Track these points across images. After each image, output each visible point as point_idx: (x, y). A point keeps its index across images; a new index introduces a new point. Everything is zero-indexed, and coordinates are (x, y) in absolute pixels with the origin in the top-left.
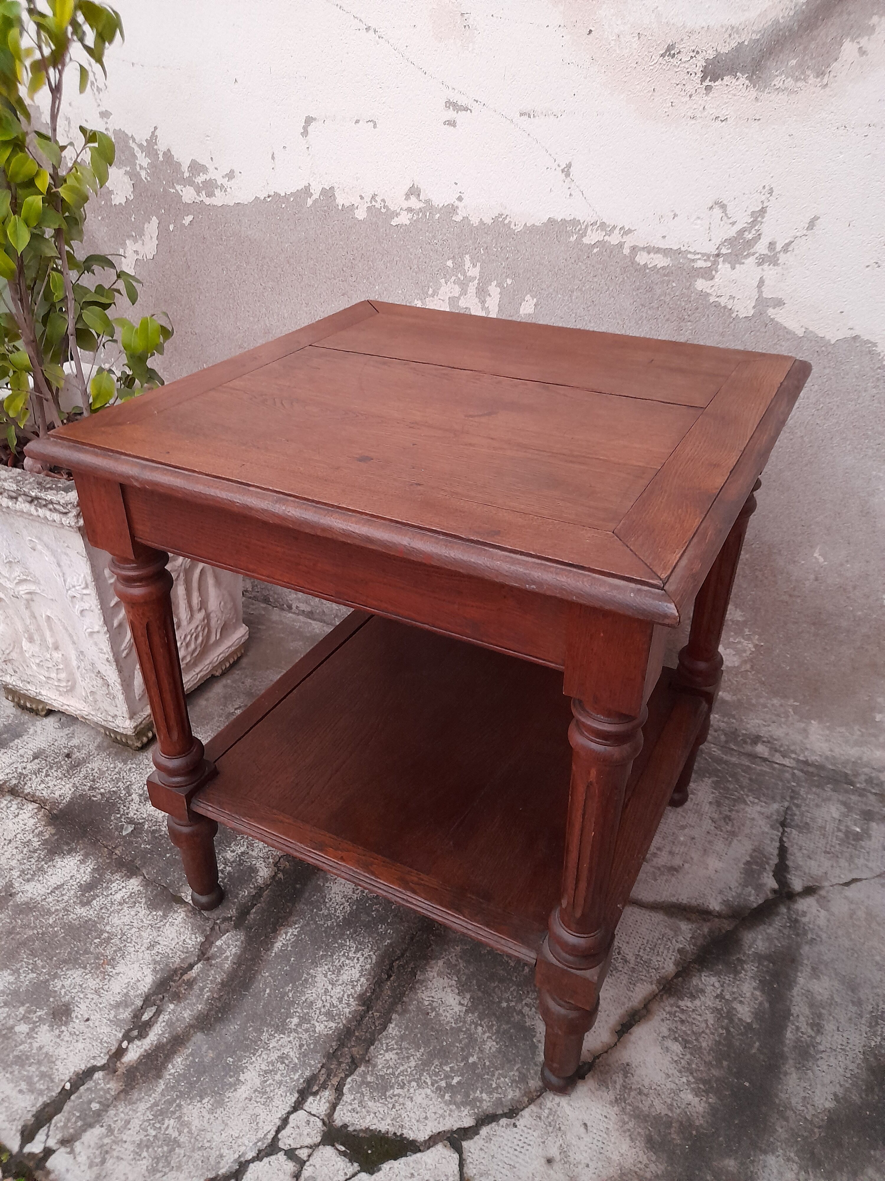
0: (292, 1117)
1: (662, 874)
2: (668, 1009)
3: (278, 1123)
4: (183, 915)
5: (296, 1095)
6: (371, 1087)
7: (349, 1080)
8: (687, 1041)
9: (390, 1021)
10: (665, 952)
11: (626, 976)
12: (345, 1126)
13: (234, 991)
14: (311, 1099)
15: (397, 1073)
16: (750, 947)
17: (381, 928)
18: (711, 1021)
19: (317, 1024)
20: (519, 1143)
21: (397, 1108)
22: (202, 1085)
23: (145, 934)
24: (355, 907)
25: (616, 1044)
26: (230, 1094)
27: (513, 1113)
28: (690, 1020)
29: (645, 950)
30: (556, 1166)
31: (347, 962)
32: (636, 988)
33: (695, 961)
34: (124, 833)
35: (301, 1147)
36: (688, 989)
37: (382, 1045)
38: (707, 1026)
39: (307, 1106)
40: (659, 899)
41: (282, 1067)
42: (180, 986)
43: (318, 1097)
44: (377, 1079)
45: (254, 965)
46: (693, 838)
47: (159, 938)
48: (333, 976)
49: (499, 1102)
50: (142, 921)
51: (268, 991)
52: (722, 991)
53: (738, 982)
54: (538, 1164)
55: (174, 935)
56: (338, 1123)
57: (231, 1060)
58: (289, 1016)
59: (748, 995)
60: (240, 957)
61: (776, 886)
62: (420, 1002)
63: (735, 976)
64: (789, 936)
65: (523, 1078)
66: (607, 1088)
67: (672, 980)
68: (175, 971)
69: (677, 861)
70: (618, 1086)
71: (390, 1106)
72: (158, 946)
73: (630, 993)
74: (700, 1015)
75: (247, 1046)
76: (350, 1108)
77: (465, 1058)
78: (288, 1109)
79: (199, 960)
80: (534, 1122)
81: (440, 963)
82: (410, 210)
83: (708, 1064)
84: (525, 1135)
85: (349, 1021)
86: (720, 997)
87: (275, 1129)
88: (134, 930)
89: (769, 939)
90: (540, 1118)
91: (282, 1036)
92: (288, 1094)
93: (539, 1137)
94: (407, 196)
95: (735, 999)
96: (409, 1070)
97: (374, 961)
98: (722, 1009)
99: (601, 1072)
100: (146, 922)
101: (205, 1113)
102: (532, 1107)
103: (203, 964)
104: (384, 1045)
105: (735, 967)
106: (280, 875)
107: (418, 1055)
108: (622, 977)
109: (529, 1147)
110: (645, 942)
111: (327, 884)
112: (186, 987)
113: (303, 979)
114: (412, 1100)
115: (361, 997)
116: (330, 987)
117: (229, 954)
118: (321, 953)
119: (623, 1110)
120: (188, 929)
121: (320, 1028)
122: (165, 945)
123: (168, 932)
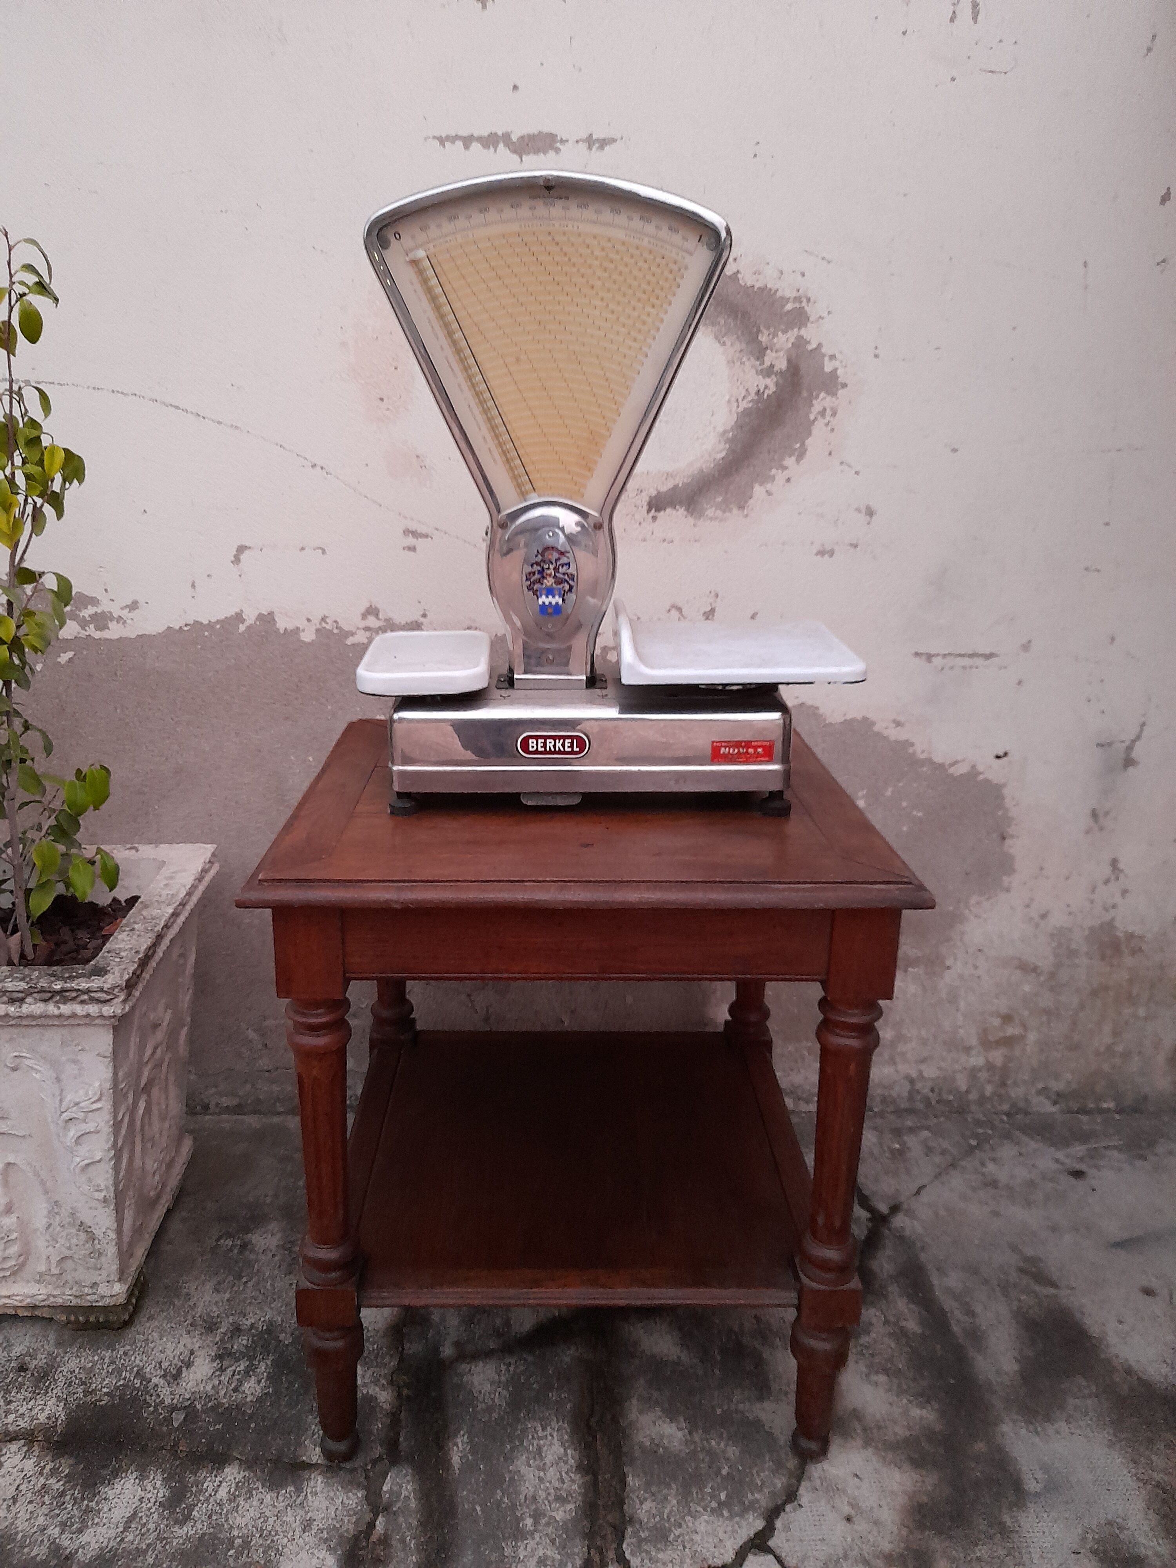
2: (855, 1351)
4: (320, 1479)
6: (650, 1541)
7: (624, 1546)
8: (886, 1370)
9: (625, 1475)
13: (440, 1526)
15: (665, 1517)
16: (882, 1273)
17: (553, 1396)
18: (893, 1345)
19: (554, 1514)
20: (814, 1518)
21: (688, 1546)
23: (289, 1518)
24: (511, 1389)
27: (791, 1496)
28: (877, 1351)
30: (856, 1520)
31: (542, 1442)
34: (176, 1425)
36: (859, 1328)
37: (633, 1500)
38: (893, 1350)
42: (374, 1549)
44: (651, 1531)
45: (444, 1491)
47: (309, 1515)
48: (537, 1462)
49: (773, 1494)
50: (275, 1506)
51: (478, 1508)
52: (885, 1316)
53: (892, 1305)
54: (841, 1527)
55: (325, 1503)
58: (518, 1520)
59: (906, 1311)
60: (421, 1490)
61: (869, 1215)
62: (641, 1445)
63: (886, 1300)
64: (904, 1251)
65: (779, 1465)
66: (852, 1437)
68: (356, 1538)
70: (859, 1431)
71: (681, 1548)
72: (315, 1523)
74: (882, 1344)
77: (718, 1472)
79: (376, 1515)
80: (814, 1495)
81: (634, 1401)
82: (367, 629)
83: (914, 1380)
84: (814, 1509)
85: (585, 1495)
86: (886, 1322)
88: (271, 1521)
89: (891, 1259)
91: (525, 1542)
93: (826, 1504)
94: (364, 616)
95: (899, 1319)
96: (675, 1509)
97: (568, 1430)
98: (895, 1331)
99: (838, 1426)
100: (281, 1506)
102: (803, 1483)
103: (383, 1516)
104: (636, 1499)
105: (882, 1294)
106: (405, 1392)
107: (673, 1492)
109: (824, 1518)
111: (465, 1379)
112: (382, 1547)
113: (507, 1479)
114: (697, 1532)
115: (580, 1468)
116: (542, 1474)
117: (407, 1494)
118: (508, 1447)
119: (876, 1448)
120: (338, 1490)
121: (559, 1515)
122: (323, 1519)
123: (316, 1503)
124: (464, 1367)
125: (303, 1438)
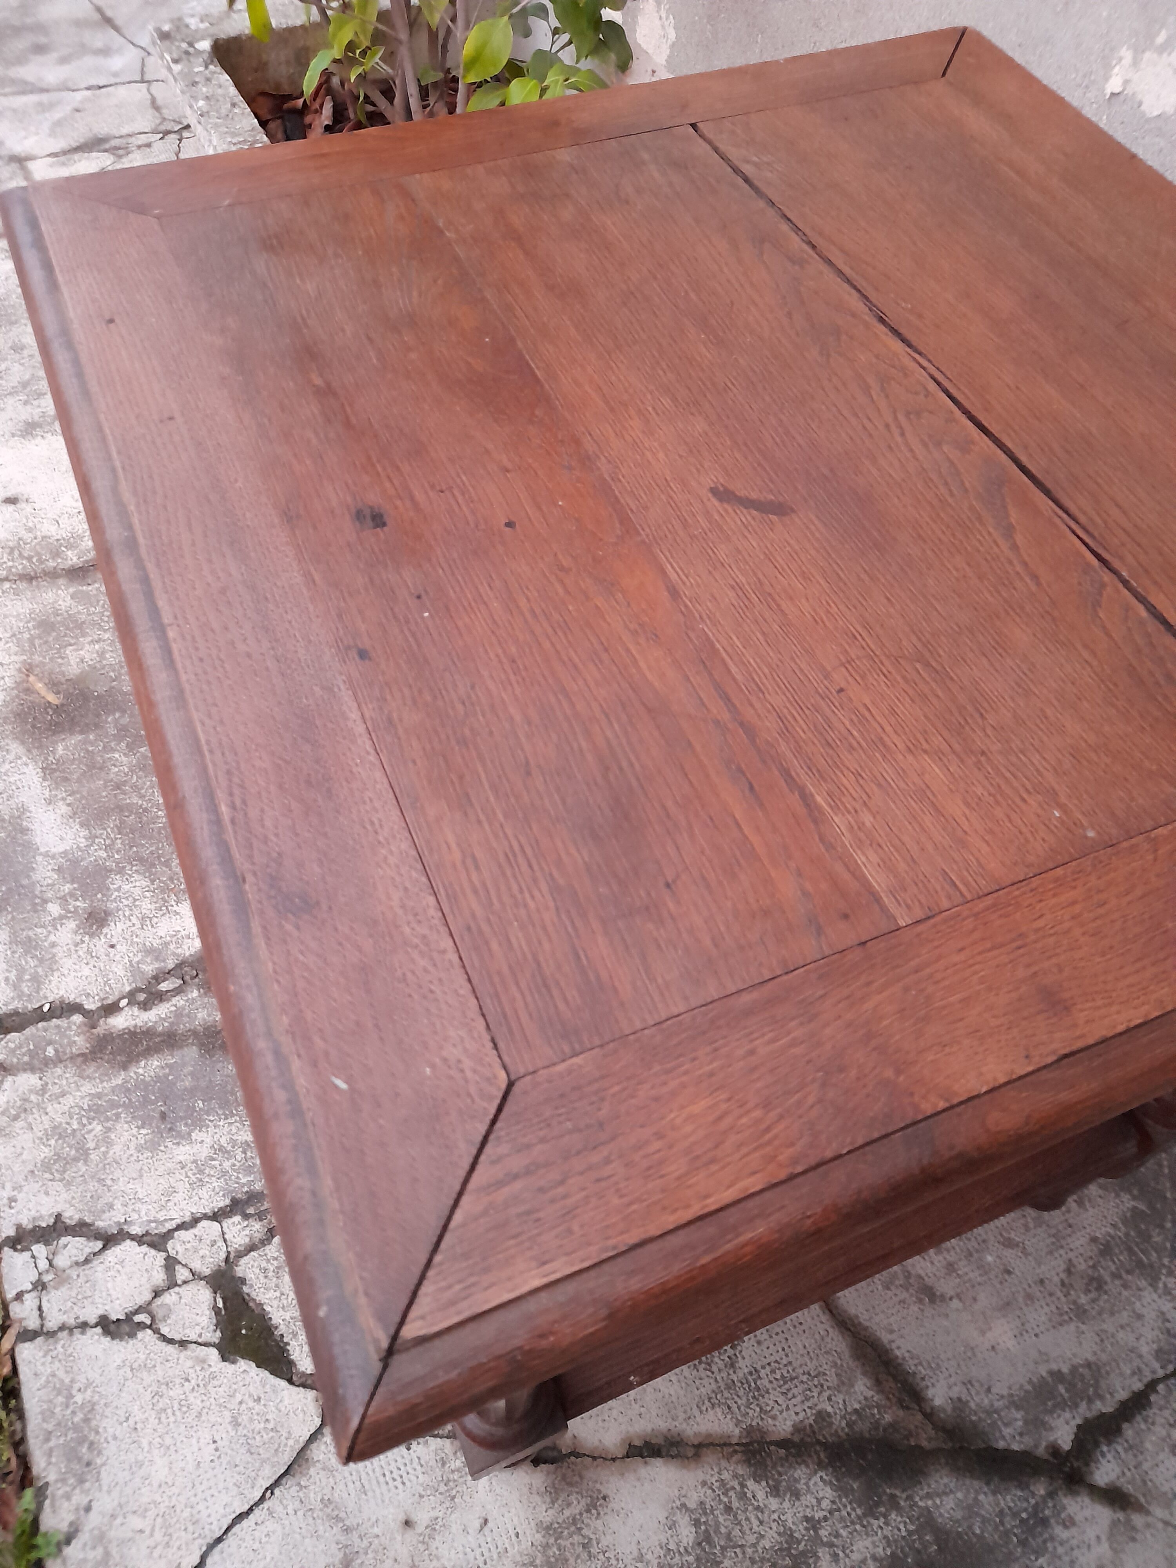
0: (204, 1223)
1: (906, 1287)
2: (726, 1476)
3: (187, 1218)
5: (228, 1202)
8: (708, 1539)
10: (799, 1398)
11: (714, 1386)
12: (243, 1281)
14: (237, 1218)
16: (928, 1496)
18: (767, 1543)
20: (395, 1470)
22: (153, 1110)
25: (614, 1460)
26: (170, 1145)
28: (741, 1516)
29: (773, 1372)
30: (410, 1535)
32: (711, 1412)
33: (825, 1446)
35: (185, 1266)
36: (780, 1474)
38: (754, 1545)
39: (227, 1223)
40: (864, 1318)
41: (240, 1156)
43: (246, 1223)
46: (1009, 1272)
52: (825, 1519)
53: (858, 1527)
54: (392, 1516)
56: (239, 1271)
57: (201, 1105)
59: (855, 1556)
61: (1066, 1444)
63: (865, 1515)
64: (1006, 1534)
66: (553, 1502)
67: (772, 1443)
69: (947, 1286)
70: (567, 1513)
73: (696, 1412)
74: (761, 1522)
75: (227, 1101)
76: (264, 1264)
78: (208, 1211)
80: (432, 1463)
84: (409, 1468)
86: (813, 1524)
87: (179, 1221)
89: (971, 1510)
90: (444, 1464)
92: (221, 1193)
93: (422, 1485)
95: (831, 1545)
98: (799, 1543)
99: (564, 1478)
101: (132, 1146)
105: (877, 1504)
108: (706, 1381)
109: (400, 1486)
110: (784, 1361)
119: (547, 1546)
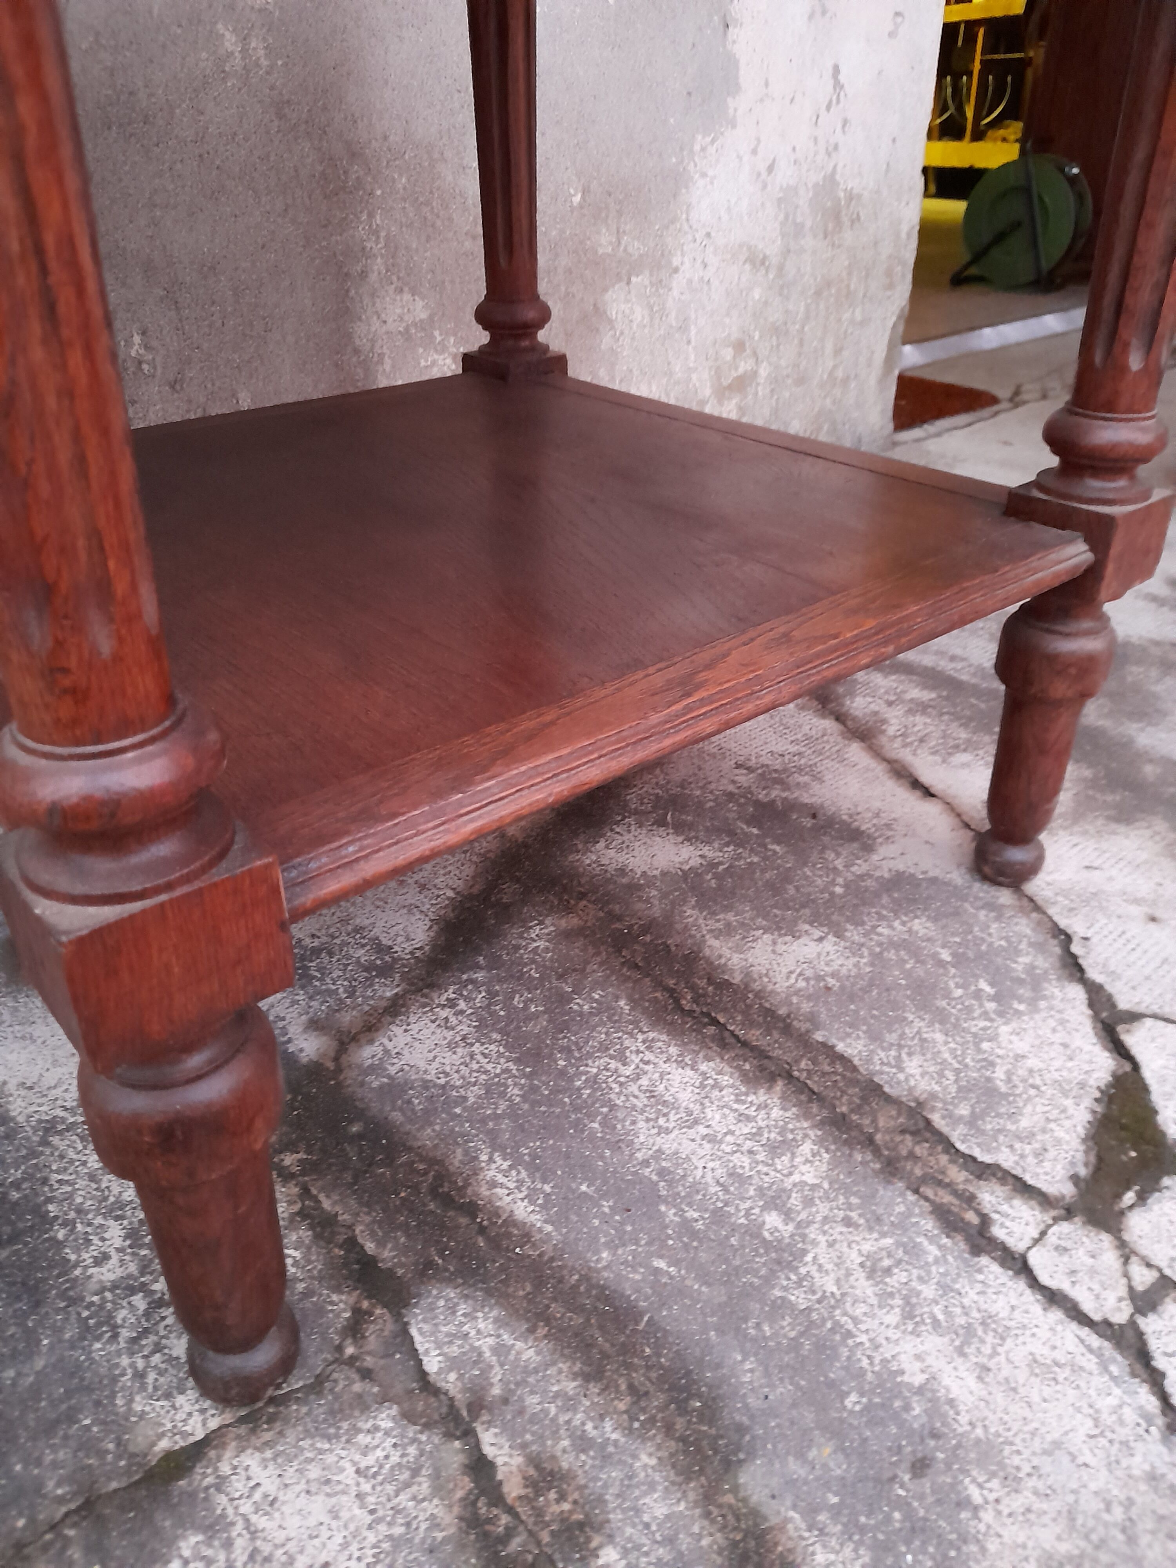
0: (1044, 1278)
2: (896, 746)
3: (1056, 1315)
4: (251, 1460)
5: (984, 1260)
6: (984, 1114)
7: (961, 1147)
9: (828, 1046)
11: (827, 761)
12: (1075, 1179)
13: (626, 1349)
14: (997, 1232)
15: (957, 1066)
18: (928, 721)
19: (796, 1178)
20: (1120, 942)
21: (1039, 1083)
22: (921, 1497)
24: (496, 1037)
25: (947, 803)
26: (964, 1419)
27: (1060, 935)
28: (920, 735)
30: (1162, 915)
31: (644, 1083)
32: (853, 759)
33: (823, 705)
35: (1126, 1275)
36: (868, 722)
37: (884, 1072)
38: (935, 725)
39: (1017, 1244)
41: (899, 1277)
42: (539, 1513)
43: (995, 1216)
44: (965, 1099)
45: (561, 1281)
48: (672, 1117)
49: (1038, 947)
51: (661, 1264)
52: (880, 699)
54: (1159, 932)
55: (318, 1507)
56: (1068, 1190)
57: (853, 1397)
58: (754, 1231)
60: (515, 1313)
62: (797, 992)
65: (995, 909)
67: (848, 728)
68: (472, 1523)
71: (1032, 1092)
74: (915, 725)
75: (820, 1346)
76: (1031, 1160)
77: (941, 963)
78: (1021, 1285)
79: (468, 1434)
80: (1080, 917)
81: (713, 943)
84: (1105, 933)
85: (806, 1115)
87: (1074, 1326)
90: (1073, 909)
91: (809, 1258)
92: (980, 1277)
93: (1108, 919)
95: (897, 694)
96: (952, 1045)
97: (664, 1037)
101: (1017, 1503)
102: (1050, 911)
103: (489, 1424)
104: (886, 1069)
107: (920, 1024)
108: (827, 766)
109: (1129, 934)
112: (553, 1495)
113: (654, 1178)
114: (1023, 1057)
115: (752, 1080)
116: (702, 1130)
117: (491, 1341)
118: (596, 1125)
120: (321, 1452)
121: (808, 1174)
122: (345, 1545)
123: (293, 1523)
124: (367, 1054)
125: (119, 1402)
